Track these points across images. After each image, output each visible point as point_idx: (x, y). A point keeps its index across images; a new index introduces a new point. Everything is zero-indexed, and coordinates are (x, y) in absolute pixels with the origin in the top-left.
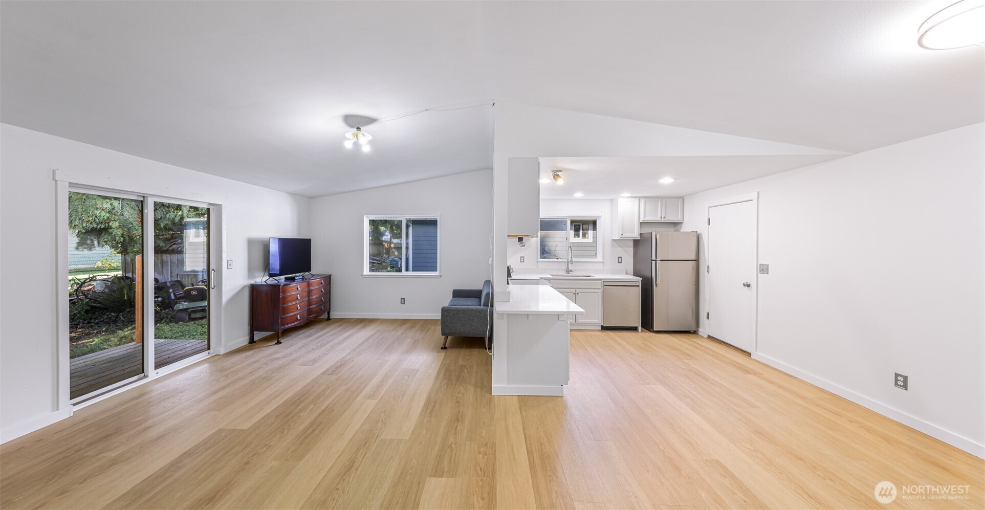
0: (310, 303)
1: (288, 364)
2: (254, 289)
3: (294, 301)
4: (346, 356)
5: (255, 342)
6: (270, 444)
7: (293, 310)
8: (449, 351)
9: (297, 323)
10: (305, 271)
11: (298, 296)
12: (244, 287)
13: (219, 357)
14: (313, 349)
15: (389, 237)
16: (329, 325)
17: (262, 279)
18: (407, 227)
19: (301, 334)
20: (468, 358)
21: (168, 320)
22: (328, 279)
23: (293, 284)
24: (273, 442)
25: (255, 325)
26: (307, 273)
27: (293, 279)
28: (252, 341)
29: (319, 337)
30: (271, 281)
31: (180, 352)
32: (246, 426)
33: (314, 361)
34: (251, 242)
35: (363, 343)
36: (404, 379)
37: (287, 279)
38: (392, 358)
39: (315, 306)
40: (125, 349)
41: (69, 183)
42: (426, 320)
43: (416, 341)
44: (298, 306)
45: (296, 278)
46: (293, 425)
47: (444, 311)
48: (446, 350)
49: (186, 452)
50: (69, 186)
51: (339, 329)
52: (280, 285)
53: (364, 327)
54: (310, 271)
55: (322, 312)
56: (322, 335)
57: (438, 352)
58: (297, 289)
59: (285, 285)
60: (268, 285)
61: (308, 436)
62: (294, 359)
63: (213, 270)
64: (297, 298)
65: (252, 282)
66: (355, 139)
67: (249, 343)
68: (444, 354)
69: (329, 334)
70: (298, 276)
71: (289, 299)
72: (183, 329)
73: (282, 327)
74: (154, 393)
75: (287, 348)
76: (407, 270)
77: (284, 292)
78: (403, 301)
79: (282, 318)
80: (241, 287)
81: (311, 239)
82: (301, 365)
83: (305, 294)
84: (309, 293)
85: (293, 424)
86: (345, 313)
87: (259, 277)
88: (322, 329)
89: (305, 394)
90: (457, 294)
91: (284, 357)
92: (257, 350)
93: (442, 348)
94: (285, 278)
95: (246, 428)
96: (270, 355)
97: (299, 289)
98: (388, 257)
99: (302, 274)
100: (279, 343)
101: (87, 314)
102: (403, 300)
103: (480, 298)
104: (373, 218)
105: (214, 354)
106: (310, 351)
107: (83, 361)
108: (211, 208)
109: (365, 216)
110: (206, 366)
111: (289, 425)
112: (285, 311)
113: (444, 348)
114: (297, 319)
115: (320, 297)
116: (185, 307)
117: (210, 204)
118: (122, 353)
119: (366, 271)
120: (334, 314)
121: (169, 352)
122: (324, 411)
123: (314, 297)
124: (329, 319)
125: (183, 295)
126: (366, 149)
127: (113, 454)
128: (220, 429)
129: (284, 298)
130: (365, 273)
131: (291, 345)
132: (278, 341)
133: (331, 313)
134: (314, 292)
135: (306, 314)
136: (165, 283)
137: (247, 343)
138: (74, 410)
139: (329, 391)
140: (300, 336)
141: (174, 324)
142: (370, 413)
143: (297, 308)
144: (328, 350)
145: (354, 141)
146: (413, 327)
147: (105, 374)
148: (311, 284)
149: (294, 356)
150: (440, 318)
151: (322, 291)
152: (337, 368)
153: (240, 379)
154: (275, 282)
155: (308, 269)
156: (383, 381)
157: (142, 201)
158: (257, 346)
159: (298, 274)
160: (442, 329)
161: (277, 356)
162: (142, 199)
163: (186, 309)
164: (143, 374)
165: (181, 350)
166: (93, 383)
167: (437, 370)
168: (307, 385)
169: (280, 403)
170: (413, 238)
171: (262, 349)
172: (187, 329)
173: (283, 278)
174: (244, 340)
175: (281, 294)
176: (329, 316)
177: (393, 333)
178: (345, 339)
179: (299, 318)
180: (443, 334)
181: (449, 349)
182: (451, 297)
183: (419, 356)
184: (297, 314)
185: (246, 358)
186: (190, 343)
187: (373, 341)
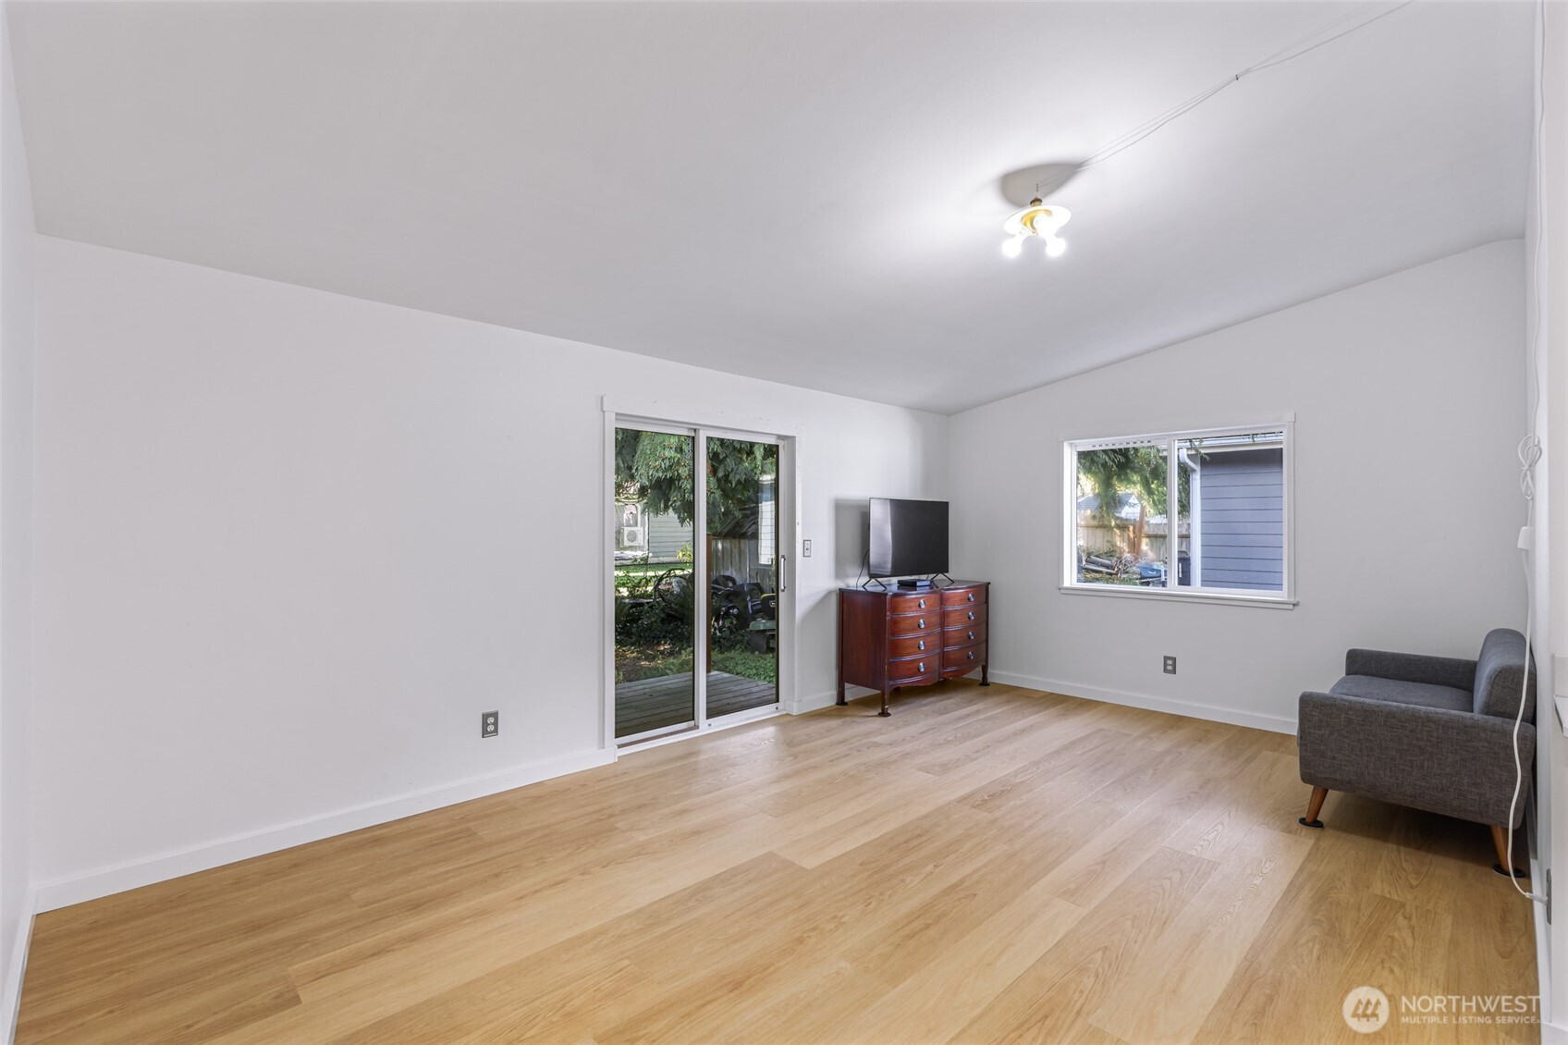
0: (944, 639)
1: (895, 761)
2: (844, 597)
3: (913, 630)
4: (1016, 774)
5: (846, 704)
6: (844, 920)
7: (912, 650)
8: (1329, 840)
9: (919, 678)
10: (938, 572)
11: (921, 621)
12: (830, 593)
13: (789, 718)
14: (948, 742)
15: (1138, 509)
16: (986, 695)
17: (857, 581)
18: (1185, 472)
19: (926, 705)
20: (1414, 883)
21: (743, 647)
22: (982, 593)
23: (912, 595)
24: (847, 917)
25: (847, 671)
26: (940, 576)
27: (913, 585)
28: (841, 701)
29: (961, 718)
30: (873, 586)
31: (743, 699)
32: (810, 862)
33: (945, 768)
34: (840, 507)
35: (1058, 752)
36: (1170, 879)
37: (901, 584)
38: (1136, 809)
39: (956, 648)
40: (685, 679)
41: (617, 414)
42: (1245, 731)
43: (1209, 780)
44: (921, 642)
45: (918, 584)
46: (890, 896)
47: (1311, 707)
48: (1317, 831)
49: (720, 874)
50: (616, 419)
51: (1005, 708)
52: (886, 594)
53: (1063, 715)
54: (947, 572)
55: (970, 665)
56: (968, 715)
57: (1289, 831)
58: (919, 606)
59: (895, 595)
60: (867, 593)
61: (915, 934)
62: (907, 754)
63: (783, 557)
64: (919, 626)
65: (842, 585)
66: (1028, 232)
67: (837, 704)
68: (1312, 842)
69: (982, 717)
70: (924, 579)
71: (903, 625)
72: (758, 664)
73: (891, 683)
74: (702, 757)
75: (897, 728)
76: (1185, 580)
77: (894, 609)
78: (1170, 665)
79: (890, 664)
80: (825, 593)
81: (947, 503)
82: (920, 770)
83: (935, 619)
84: (944, 616)
85: (888, 893)
86: (1019, 675)
87: (853, 576)
88: (971, 702)
89: (920, 836)
90: (1360, 663)
91: (890, 744)
92: (848, 719)
93: (1303, 821)
94: (899, 582)
95: (809, 868)
96: (867, 735)
97: (923, 606)
98: (1136, 559)
99: (931, 576)
100: (884, 714)
101: (662, 624)
102: (1170, 662)
103: (1468, 688)
104: (1086, 445)
105: (785, 713)
106: (940, 744)
107: (642, 687)
108: (781, 444)
109: (1066, 444)
110: (770, 731)
111: (881, 894)
112: (896, 649)
113: (1312, 822)
114: (919, 669)
115: (967, 629)
116: (762, 628)
117: (780, 437)
118: (681, 685)
119: (1070, 578)
120: (998, 674)
121: (730, 695)
122: (956, 886)
123: (954, 628)
124: (985, 683)
125: (760, 606)
126: (1056, 249)
127: (641, 837)
128: (770, 852)
129: (895, 622)
130: (1067, 584)
131: (906, 724)
132: (883, 709)
133: (989, 670)
134: (953, 618)
135: (936, 663)
136: (742, 586)
137: (834, 703)
138: (619, 755)
139: (968, 845)
140: (924, 709)
141: (749, 653)
142: (1063, 938)
143: (919, 648)
144: (978, 752)
145: (1026, 235)
146: (1200, 741)
147: (658, 711)
148: (947, 599)
149: (908, 747)
150: (1294, 732)
151: (969, 618)
152: (992, 796)
153: (815, 767)
154: (880, 589)
155: (943, 568)
156: (1104, 862)
157: (693, 437)
158: (848, 713)
159: (924, 577)
160: (1304, 763)
161: (878, 739)
162: (693, 434)
163: (764, 631)
164: (693, 722)
165: (744, 695)
166: (645, 720)
167: (1285, 886)
168: (926, 816)
169: (872, 837)
170: (1202, 505)
171: (856, 719)
172: (763, 665)
173: (895, 580)
174: (827, 697)
175: (888, 613)
176: (985, 677)
177: (1139, 744)
178: (1016, 734)
179: (922, 670)
180: (1306, 778)
181: (1328, 832)
182: (1341, 672)
183: (1220, 828)
184: (918, 661)
185: (828, 731)
186: (757, 686)
187: (1083, 753)
